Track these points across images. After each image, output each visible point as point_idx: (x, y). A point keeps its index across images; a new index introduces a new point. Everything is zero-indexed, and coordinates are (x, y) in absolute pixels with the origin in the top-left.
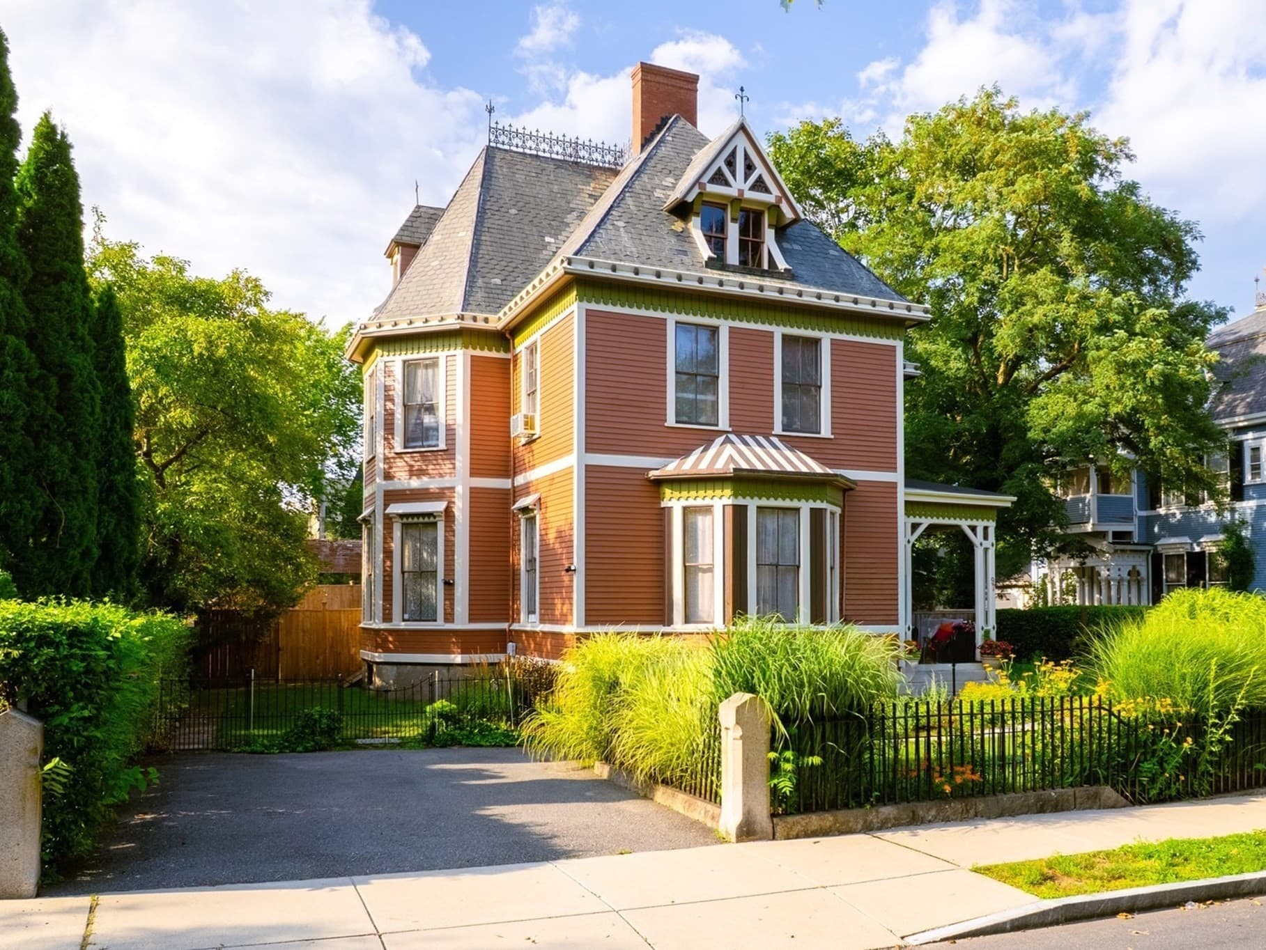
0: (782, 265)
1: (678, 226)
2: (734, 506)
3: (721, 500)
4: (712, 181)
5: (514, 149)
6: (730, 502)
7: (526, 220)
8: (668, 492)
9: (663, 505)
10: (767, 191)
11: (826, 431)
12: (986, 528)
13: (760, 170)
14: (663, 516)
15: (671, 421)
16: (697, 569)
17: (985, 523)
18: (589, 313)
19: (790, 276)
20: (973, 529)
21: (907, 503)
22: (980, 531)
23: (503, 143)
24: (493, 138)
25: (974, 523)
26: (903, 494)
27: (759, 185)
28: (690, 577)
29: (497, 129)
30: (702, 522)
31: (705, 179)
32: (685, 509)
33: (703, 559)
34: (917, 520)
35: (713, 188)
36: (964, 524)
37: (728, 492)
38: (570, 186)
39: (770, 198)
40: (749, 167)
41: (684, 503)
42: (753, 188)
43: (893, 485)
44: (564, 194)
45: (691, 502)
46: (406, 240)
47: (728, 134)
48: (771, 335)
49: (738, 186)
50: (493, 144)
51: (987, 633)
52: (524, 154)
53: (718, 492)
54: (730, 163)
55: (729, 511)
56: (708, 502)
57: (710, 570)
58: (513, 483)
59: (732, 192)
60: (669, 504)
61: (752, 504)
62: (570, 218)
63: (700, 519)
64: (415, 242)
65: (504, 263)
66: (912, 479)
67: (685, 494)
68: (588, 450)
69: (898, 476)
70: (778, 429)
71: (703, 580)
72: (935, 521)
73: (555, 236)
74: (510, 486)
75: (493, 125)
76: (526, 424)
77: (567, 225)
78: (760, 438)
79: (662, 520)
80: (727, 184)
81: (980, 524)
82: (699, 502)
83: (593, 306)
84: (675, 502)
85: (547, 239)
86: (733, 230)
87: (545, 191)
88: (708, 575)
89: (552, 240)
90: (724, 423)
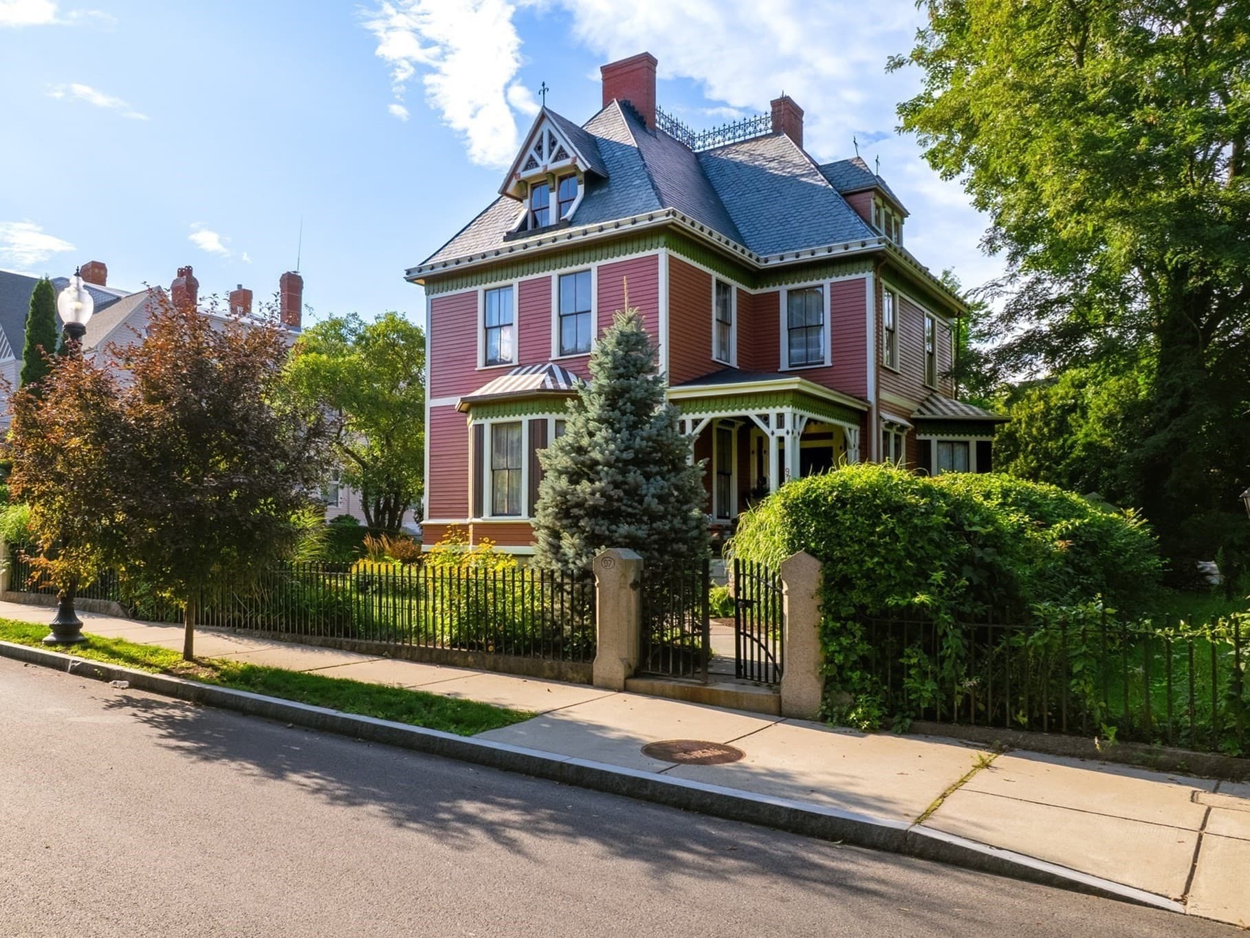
2: (476, 426)
4: (525, 169)
6: (473, 423)
10: (567, 156)
12: (780, 416)
13: (560, 142)
15: (480, 365)
17: (778, 410)
18: (432, 300)
20: (765, 418)
22: (773, 420)
25: (764, 411)
27: (562, 155)
31: (520, 170)
34: (697, 416)
35: (528, 173)
36: (752, 413)
37: (472, 415)
39: (567, 162)
40: (553, 144)
42: (556, 160)
49: (544, 163)
54: (540, 147)
59: (540, 170)
70: (554, 355)
80: (537, 165)
81: (772, 412)
83: (436, 296)
86: (552, 198)
90: (515, 360)
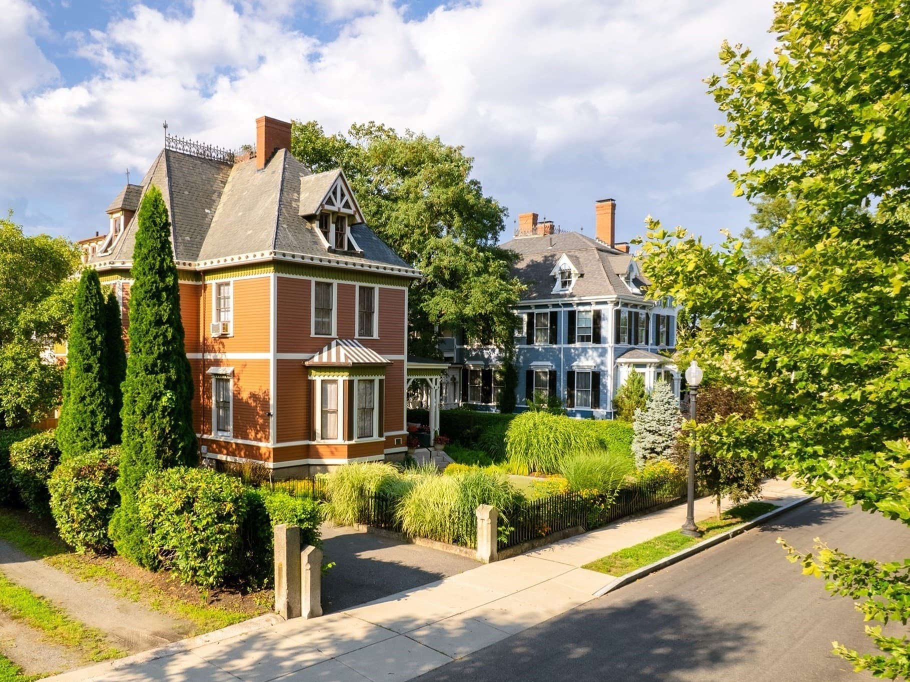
0: (358, 250)
1: (308, 225)
2: (349, 381)
3: (342, 378)
4: (326, 203)
5: (178, 151)
6: (347, 378)
7: (194, 198)
8: (313, 372)
9: (310, 378)
10: (350, 208)
11: (376, 336)
12: (436, 379)
13: (347, 197)
14: (311, 384)
15: (313, 335)
16: (327, 412)
17: (436, 377)
18: (278, 277)
19: (362, 255)
20: (431, 380)
21: (408, 369)
22: (434, 381)
23: (173, 147)
24: (167, 144)
25: (432, 377)
26: (407, 366)
27: (347, 205)
28: (324, 416)
29: (169, 138)
30: (331, 388)
31: (324, 203)
32: (322, 381)
33: (331, 406)
34: (410, 377)
35: (328, 207)
36: (428, 378)
37: (347, 374)
38: (211, 176)
39: (351, 212)
40: (343, 195)
41: (322, 378)
42: (344, 207)
43: (403, 361)
44: (209, 180)
45: (326, 378)
46: (128, 207)
47: (335, 178)
48: (354, 286)
49: (338, 206)
50: (168, 148)
51: (436, 432)
52: (183, 154)
53: (341, 373)
54: (335, 193)
55: (347, 383)
56: (335, 378)
57: (335, 412)
58: (203, 356)
59: (335, 209)
60: (314, 378)
61: (356, 379)
62: (215, 197)
63: (329, 386)
64: (132, 209)
65: (189, 227)
66: (410, 359)
67: (323, 373)
68: (278, 351)
69: (404, 357)
70: (357, 336)
71: (331, 418)
72: (417, 377)
73: (209, 209)
74: (201, 357)
75: (167, 136)
76: (224, 328)
77: (214, 201)
78: (349, 341)
79: (310, 386)
80: (333, 205)
81: (434, 377)
82: (331, 378)
83: (281, 275)
84: (317, 378)
85: (207, 211)
86: (332, 227)
87: (199, 179)
88: (333, 415)
89: (209, 212)
90: (334, 334)
